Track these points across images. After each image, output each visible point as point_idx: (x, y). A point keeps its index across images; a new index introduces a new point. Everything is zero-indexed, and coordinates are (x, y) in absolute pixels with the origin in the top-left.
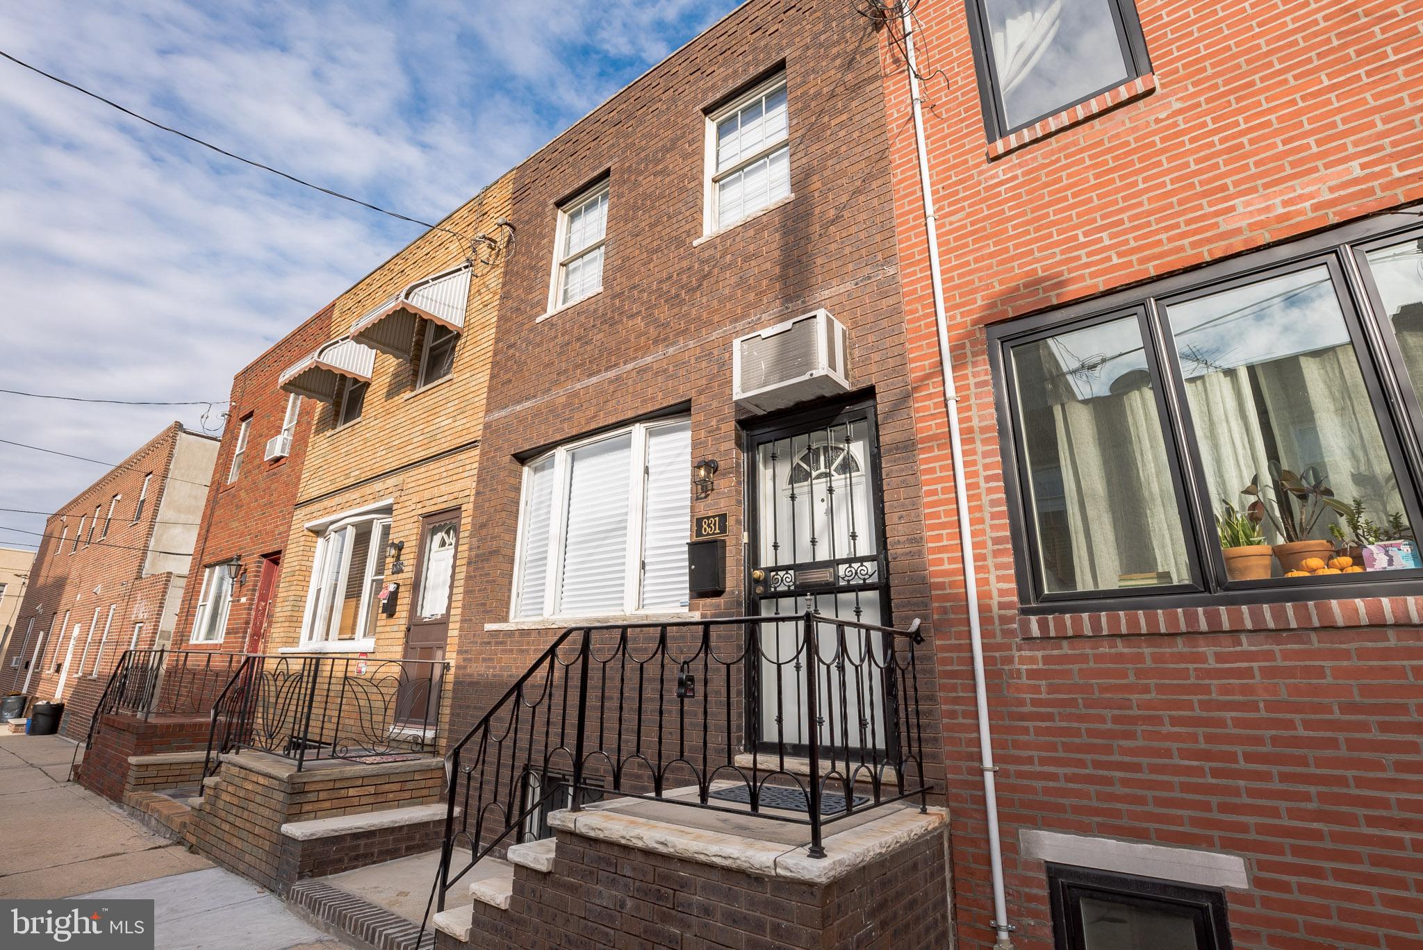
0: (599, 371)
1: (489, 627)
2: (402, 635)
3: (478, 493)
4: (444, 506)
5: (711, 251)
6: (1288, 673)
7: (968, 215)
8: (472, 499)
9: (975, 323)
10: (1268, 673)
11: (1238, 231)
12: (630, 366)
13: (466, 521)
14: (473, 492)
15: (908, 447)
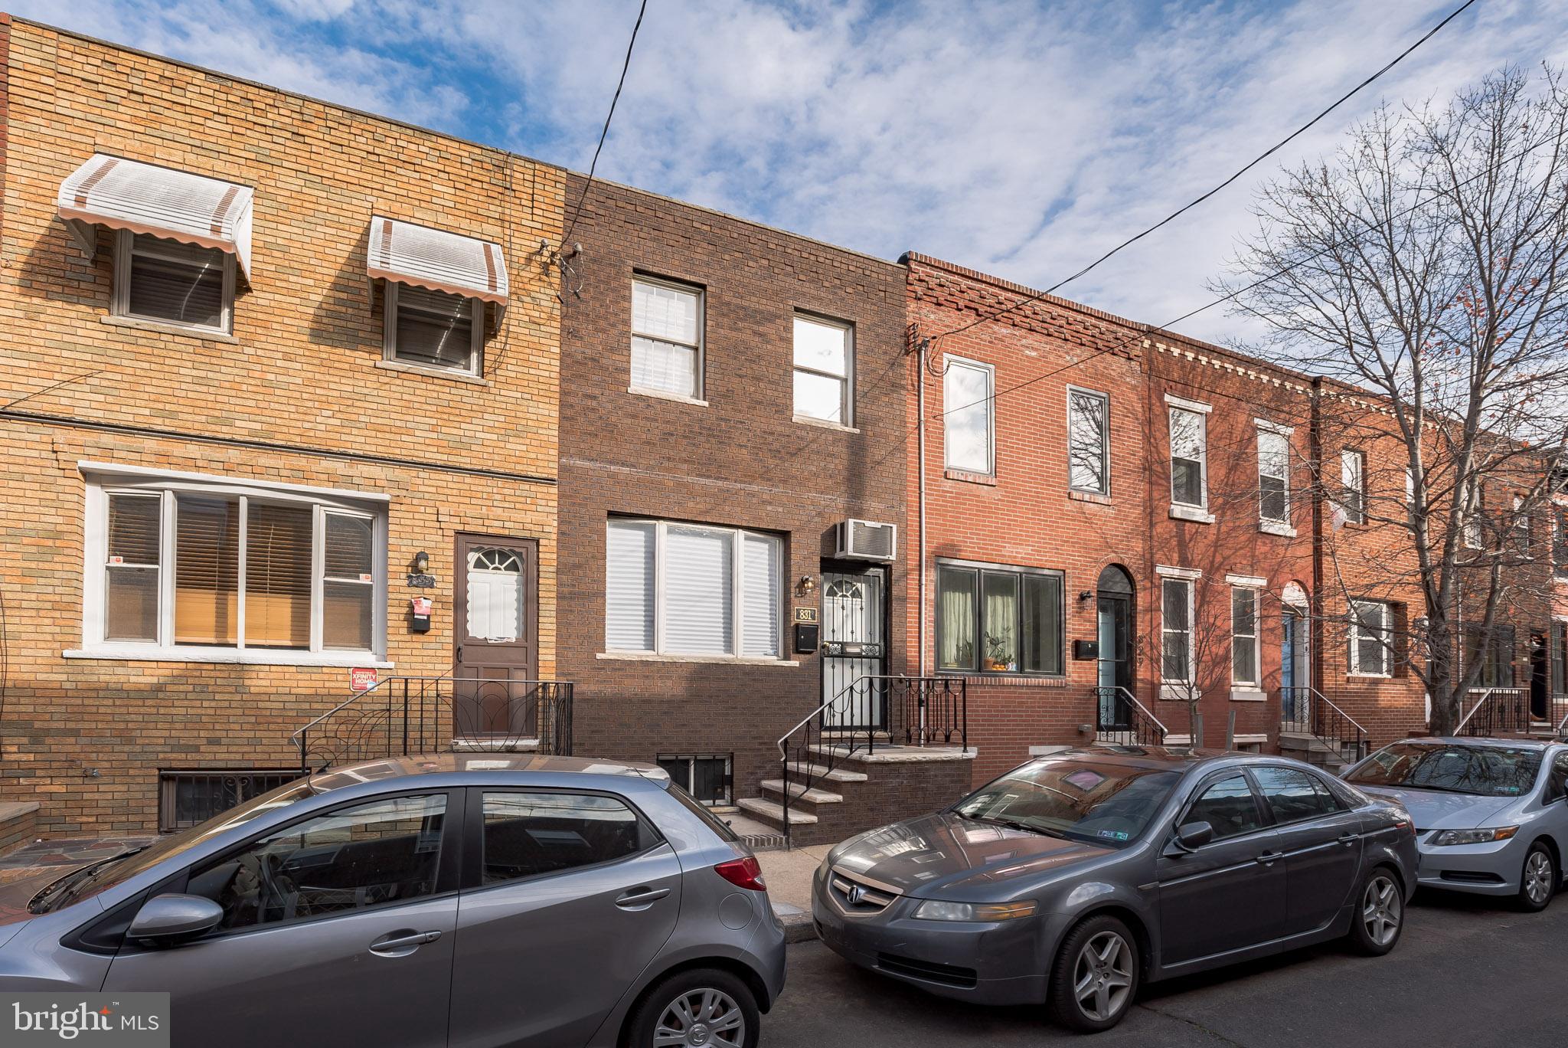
0: (709, 477)
1: (599, 656)
2: (451, 653)
3: (561, 533)
4: (506, 532)
5: (804, 433)
6: (993, 697)
7: (935, 500)
8: (555, 537)
9: (933, 553)
10: (990, 697)
11: (1004, 556)
12: (739, 486)
13: (549, 555)
14: (555, 530)
15: (904, 600)
